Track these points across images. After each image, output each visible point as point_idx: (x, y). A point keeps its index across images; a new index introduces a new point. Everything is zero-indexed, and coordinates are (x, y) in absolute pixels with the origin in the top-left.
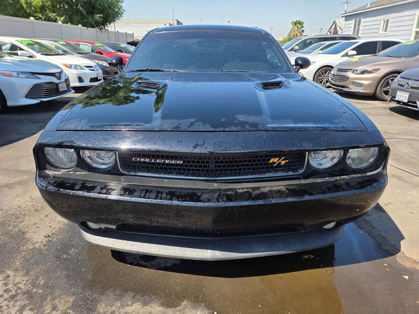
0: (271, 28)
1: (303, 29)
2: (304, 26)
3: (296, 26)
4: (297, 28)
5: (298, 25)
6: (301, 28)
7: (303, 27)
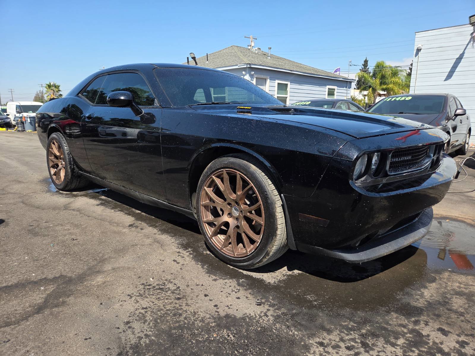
0: (11, 90)
1: (60, 93)
2: (60, 89)
3: (51, 89)
4: (52, 91)
5: (53, 88)
6: (57, 92)
7: (59, 91)
